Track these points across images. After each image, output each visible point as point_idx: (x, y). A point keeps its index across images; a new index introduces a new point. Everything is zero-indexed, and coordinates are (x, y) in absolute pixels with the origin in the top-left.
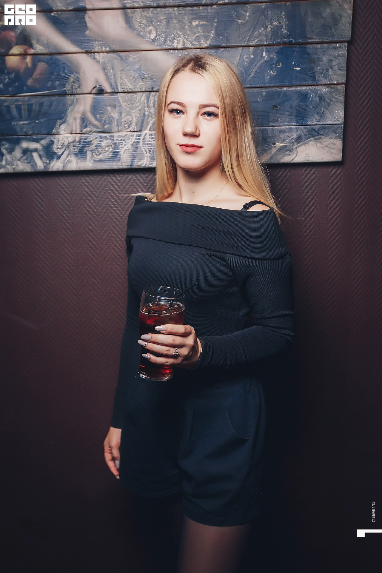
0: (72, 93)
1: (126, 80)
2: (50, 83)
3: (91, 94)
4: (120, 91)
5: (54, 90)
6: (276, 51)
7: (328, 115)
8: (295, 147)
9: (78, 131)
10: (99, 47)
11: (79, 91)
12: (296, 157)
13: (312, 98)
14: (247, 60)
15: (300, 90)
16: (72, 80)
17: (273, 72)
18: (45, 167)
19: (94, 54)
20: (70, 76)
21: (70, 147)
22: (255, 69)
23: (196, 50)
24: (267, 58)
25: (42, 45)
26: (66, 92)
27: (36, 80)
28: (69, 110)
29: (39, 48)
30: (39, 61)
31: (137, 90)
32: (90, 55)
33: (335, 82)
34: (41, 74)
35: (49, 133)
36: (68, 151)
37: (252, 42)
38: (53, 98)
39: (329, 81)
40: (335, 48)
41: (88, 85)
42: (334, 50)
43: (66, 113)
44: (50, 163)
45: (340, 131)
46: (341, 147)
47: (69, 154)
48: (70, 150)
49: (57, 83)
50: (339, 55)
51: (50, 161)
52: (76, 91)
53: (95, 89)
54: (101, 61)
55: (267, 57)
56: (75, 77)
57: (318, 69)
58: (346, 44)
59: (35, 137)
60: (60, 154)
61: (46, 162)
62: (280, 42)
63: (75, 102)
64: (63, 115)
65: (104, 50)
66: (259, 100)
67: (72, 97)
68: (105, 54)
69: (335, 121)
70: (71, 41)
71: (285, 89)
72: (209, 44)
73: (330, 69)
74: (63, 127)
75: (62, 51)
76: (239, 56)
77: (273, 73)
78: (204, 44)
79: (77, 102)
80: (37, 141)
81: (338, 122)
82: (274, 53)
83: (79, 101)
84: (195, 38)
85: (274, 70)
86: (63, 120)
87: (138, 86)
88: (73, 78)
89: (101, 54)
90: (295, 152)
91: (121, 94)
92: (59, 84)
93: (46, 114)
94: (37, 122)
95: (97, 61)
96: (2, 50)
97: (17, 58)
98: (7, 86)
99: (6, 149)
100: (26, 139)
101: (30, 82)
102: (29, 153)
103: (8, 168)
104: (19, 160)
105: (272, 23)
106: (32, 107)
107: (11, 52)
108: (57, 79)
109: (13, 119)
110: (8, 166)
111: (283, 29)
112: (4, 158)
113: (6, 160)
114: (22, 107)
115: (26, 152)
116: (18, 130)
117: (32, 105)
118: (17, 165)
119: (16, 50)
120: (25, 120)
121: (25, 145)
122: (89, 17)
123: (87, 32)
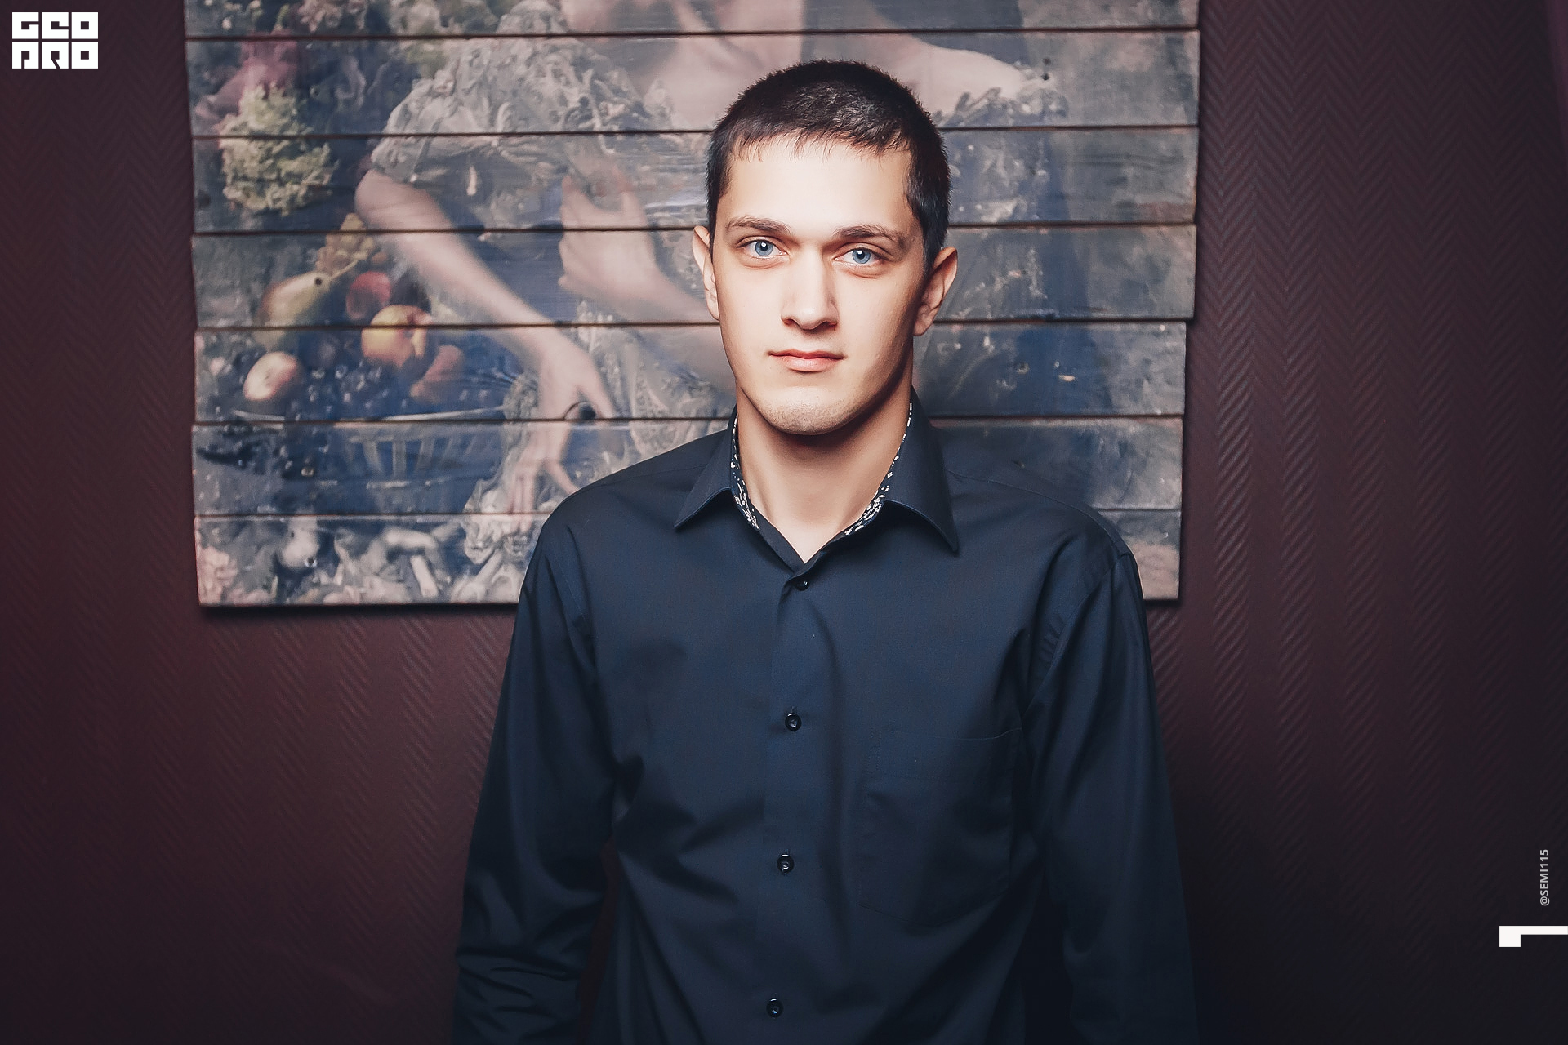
0: (518, 417)
1: (650, 392)
2: (465, 393)
3: (563, 419)
4: (635, 414)
5: (473, 409)
6: (1015, 336)
7: (1141, 486)
9: (528, 508)
10: (590, 314)
11: (534, 413)
13: (1103, 447)
14: (946, 353)
15: (1074, 428)
16: (519, 388)
17: (1008, 383)
18: (439, 591)
19: (576, 328)
20: (514, 378)
21: (505, 546)
22: (965, 375)
24: (993, 351)
25: (454, 305)
26: (504, 416)
27: (433, 386)
28: (508, 458)
29: (443, 313)
30: (444, 342)
31: (678, 415)
32: (565, 330)
33: (1159, 412)
34: (444, 373)
35: (456, 510)
36: (499, 555)
37: (958, 314)
38: (471, 429)
39: (1144, 406)
40: (1157, 334)
41: (559, 399)
42: (1155, 337)
43: (500, 464)
44: (452, 582)
45: (1174, 526)
46: (1176, 566)
47: (501, 565)
48: (505, 552)
49: (484, 393)
50: (1167, 352)
52: (528, 413)
53: (576, 410)
54: (591, 345)
55: (993, 347)
56: (527, 381)
57: (1116, 381)
58: (1183, 326)
59: (420, 519)
60: (479, 561)
61: (445, 580)
62: (1024, 317)
63: (524, 439)
64: (492, 469)
65: (600, 320)
67: (518, 427)
68: (603, 330)
69: (1158, 503)
70: (523, 298)
71: (1037, 423)
73: (1146, 383)
74: (491, 496)
75: (499, 321)
77: (1007, 387)
79: (528, 440)
80: (425, 528)
81: (1166, 506)
82: (1009, 340)
83: (533, 437)
85: (1010, 379)
86: (492, 481)
87: (679, 406)
88: (521, 383)
89: (594, 330)
91: (637, 423)
92: (487, 397)
93: (450, 466)
94: (428, 483)
95: (581, 347)
96: (355, 316)
97: (390, 334)
98: (361, 397)
99: (348, 547)
100: (398, 524)
101: (416, 390)
102: (402, 557)
103: (348, 593)
104: (377, 574)
105: (1004, 274)
106: (419, 448)
107: (377, 320)
108: (484, 385)
109: (369, 474)
110: (348, 589)
111: (1031, 288)
112: (340, 568)
113: (346, 574)
114: (394, 447)
115: (394, 554)
116: (381, 501)
117: (417, 443)
118: (371, 587)
119: (390, 315)
120: (399, 478)
121: (393, 537)
122: (569, 247)
123: (563, 281)
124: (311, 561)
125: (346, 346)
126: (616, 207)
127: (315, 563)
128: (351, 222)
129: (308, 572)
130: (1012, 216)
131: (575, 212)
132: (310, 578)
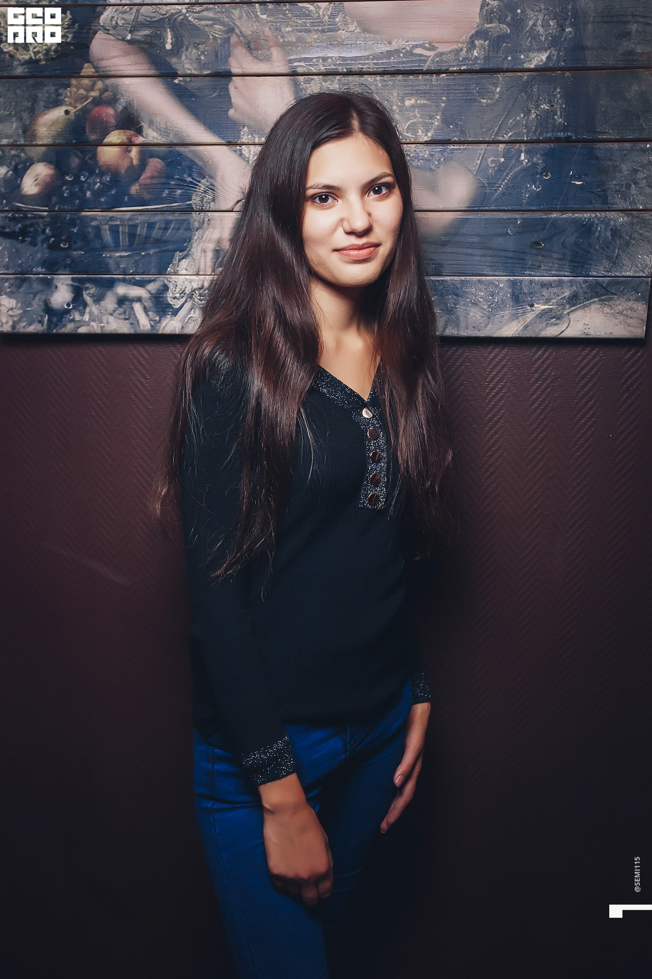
0: (202, 209)
2: (167, 191)
3: (232, 211)
5: (173, 203)
6: (542, 152)
7: (625, 261)
8: (566, 312)
9: (209, 271)
10: (250, 136)
11: (213, 206)
12: (567, 328)
13: (600, 232)
14: (493, 165)
15: (581, 219)
16: (202, 188)
17: (535, 187)
18: (152, 326)
19: (240, 147)
20: (199, 182)
21: (194, 296)
22: (506, 181)
23: (409, 145)
24: (527, 163)
25: (158, 130)
26: (192, 208)
27: (145, 187)
28: (196, 238)
29: (151, 135)
30: (152, 155)
32: (234, 148)
33: (641, 207)
34: (152, 177)
36: (190, 302)
37: (503, 137)
38: (171, 217)
39: (631, 204)
40: (644, 151)
41: (229, 196)
42: (642, 153)
43: (190, 241)
44: (160, 320)
45: (646, 288)
46: (644, 316)
47: (192, 309)
48: (194, 301)
49: (179, 192)
51: (161, 317)
52: (208, 206)
53: (240, 204)
54: (251, 159)
55: (526, 161)
56: (208, 184)
57: (612, 184)
59: (138, 277)
60: (177, 307)
61: (155, 319)
62: (550, 138)
63: (206, 225)
64: (185, 245)
65: (257, 141)
66: (509, 232)
67: (202, 215)
68: (258, 148)
69: (636, 271)
70: (205, 125)
71: (554, 215)
72: (432, 137)
73: (633, 186)
74: (184, 263)
75: (188, 141)
76: (480, 158)
77: (535, 189)
78: (422, 137)
79: (209, 224)
80: (141, 284)
81: (641, 275)
82: (538, 155)
83: (212, 222)
84: (409, 126)
85: (538, 183)
86: (185, 252)
88: (204, 185)
89: (252, 147)
90: (565, 319)
92: (181, 195)
93: (158, 242)
94: (143, 254)
95: (244, 159)
96: (93, 137)
97: (116, 149)
98: (97, 194)
99: (92, 296)
100: (124, 280)
101: (134, 189)
102: (127, 303)
103: (93, 327)
104: (111, 314)
105: (537, 107)
106: (137, 230)
107: (108, 140)
108: (179, 186)
109: (105, 247)
110: (92, 323)
111: (556, 117)
112: (87, 310)
113: (91, 314)
114: (120, 229)
115: (122, 301)
116: (112, 265)
117: (136, 226)
118: (108, 323)
119: (115, 137)
120: (126, 251)
121: (121, 290)
122: (236, 88)
123: (231, 112)
124: (68, 305)
125: (87, 159)
126: (268, 59)
127: (71, 307)
128: (88, 70)
129: (67, 312)
130: (545, 63)
131: (240, 62)
132: (68, 316)
